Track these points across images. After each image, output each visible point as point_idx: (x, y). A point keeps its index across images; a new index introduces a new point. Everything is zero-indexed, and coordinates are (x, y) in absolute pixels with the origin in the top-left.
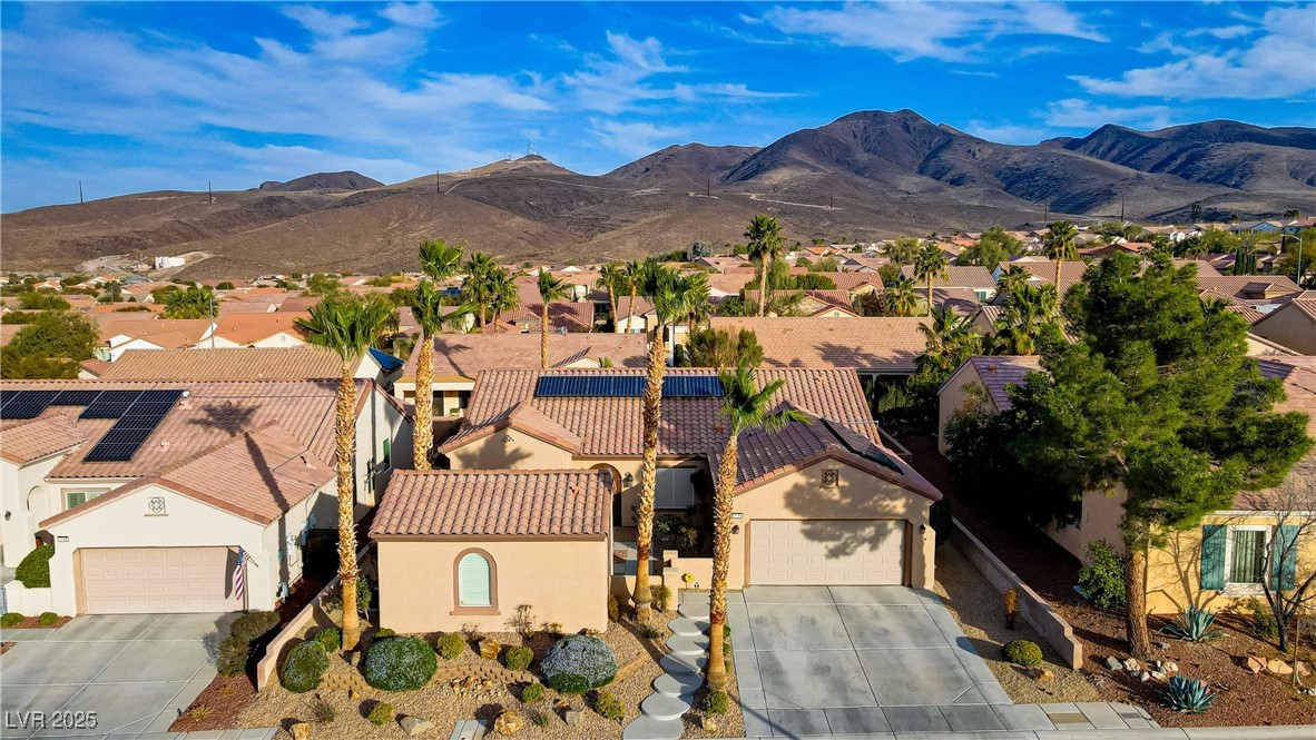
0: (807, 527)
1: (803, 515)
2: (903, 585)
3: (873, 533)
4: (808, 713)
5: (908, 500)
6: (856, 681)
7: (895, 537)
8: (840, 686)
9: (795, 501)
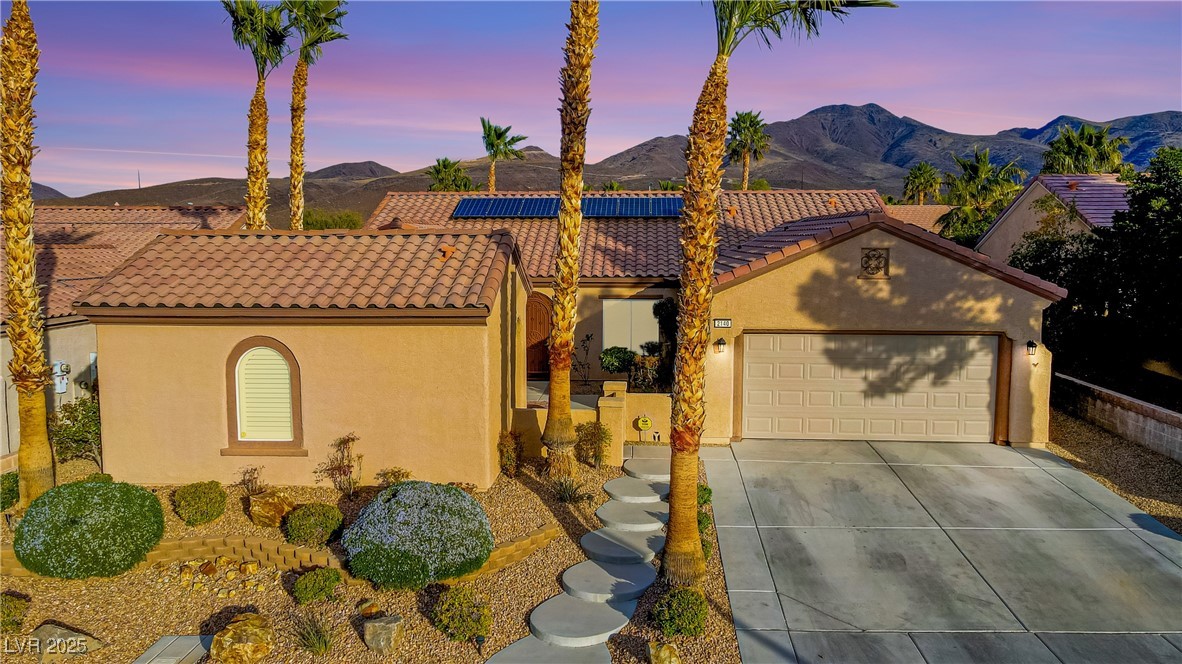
0: (832, 345)
1: (829, 324)
2: (994, 442)
3: (943, 357)
4: (876, 640)
5: (1005, 299)
6: (965, 583)
7: (981, 363)
8: (931, 589)
9: (816, 300)
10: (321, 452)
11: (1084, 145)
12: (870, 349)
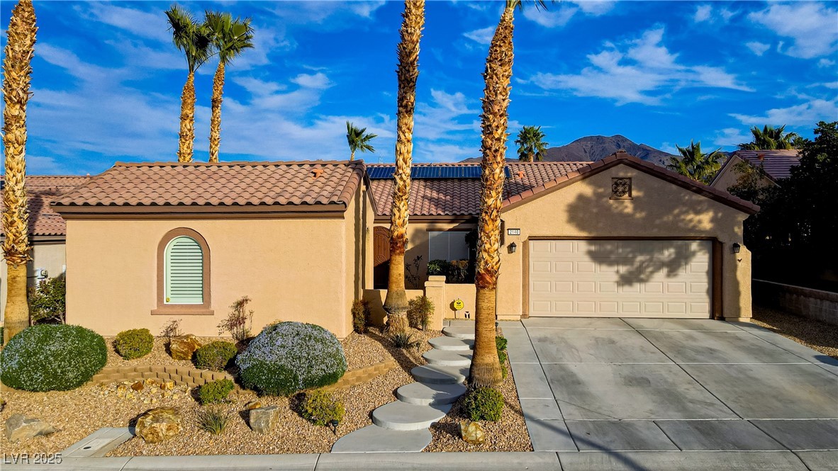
0: (593, 248)
1: (590, 232)
2: (712, 317)
3: (673, 256)
4: (629, 425)
5: (716, 213)
6: (694, 393)
7: (701, 261)
8: (669, 396)
9: (581, 215)
10: (223, 311)
11: (768, 138)
12: (620, 250)
